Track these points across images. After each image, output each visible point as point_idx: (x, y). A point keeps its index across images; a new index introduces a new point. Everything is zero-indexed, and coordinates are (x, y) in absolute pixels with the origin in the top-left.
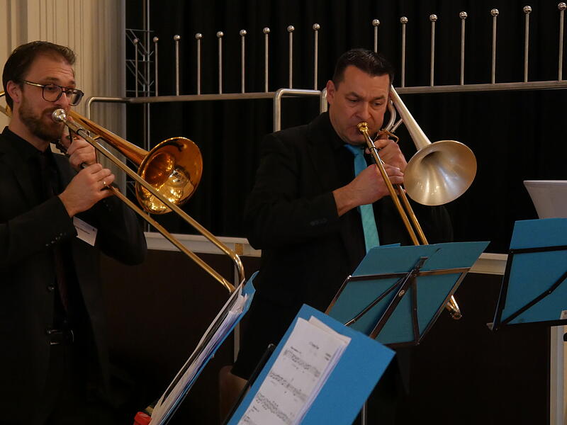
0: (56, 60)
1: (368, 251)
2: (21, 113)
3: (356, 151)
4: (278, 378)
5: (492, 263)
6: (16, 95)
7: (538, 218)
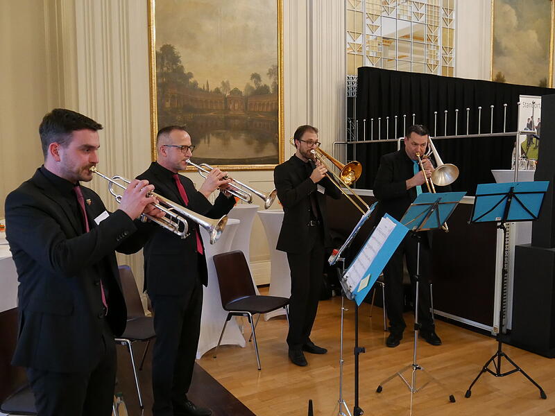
0: (311, 132)
1: (418, 195)
2: (300, 150)
3: (415, 162)
4: (373, 238)
5: (469, 200)
6: (298, 144)
7: (495, 182)
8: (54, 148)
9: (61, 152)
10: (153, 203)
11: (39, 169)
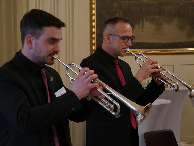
8: (28, 39)
9: (34, 42)
10: (96, 88)
11: (17, 53)
